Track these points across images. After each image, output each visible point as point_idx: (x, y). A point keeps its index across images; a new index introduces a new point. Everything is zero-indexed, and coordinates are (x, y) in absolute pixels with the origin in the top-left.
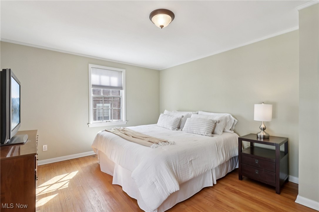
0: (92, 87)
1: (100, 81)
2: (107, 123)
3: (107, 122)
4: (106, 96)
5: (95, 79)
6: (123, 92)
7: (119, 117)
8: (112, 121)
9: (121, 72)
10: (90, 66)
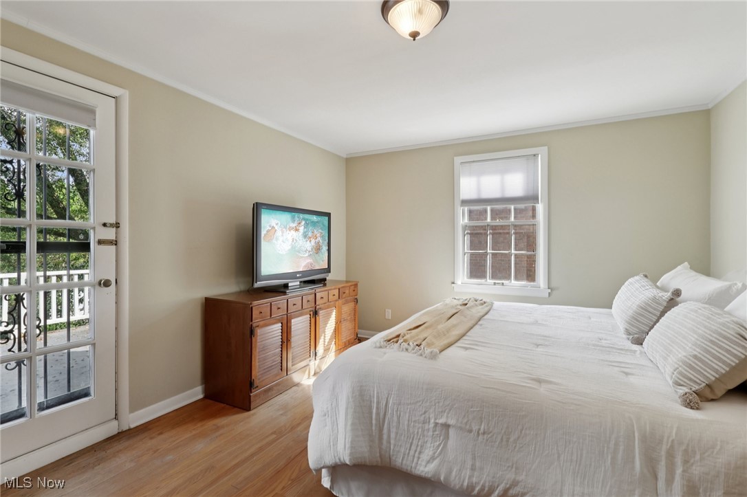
0: (461, 206)
1: (479, 190)
2: (497, 286)
3: (495, 284)
4: (498, 222)
5: (469, 186)
6: (540, 208)
7: (530, 275)
8: (509, 284)
9: (534, 155)
10: (458, 160)
